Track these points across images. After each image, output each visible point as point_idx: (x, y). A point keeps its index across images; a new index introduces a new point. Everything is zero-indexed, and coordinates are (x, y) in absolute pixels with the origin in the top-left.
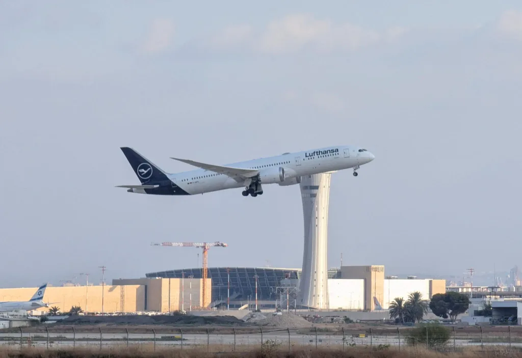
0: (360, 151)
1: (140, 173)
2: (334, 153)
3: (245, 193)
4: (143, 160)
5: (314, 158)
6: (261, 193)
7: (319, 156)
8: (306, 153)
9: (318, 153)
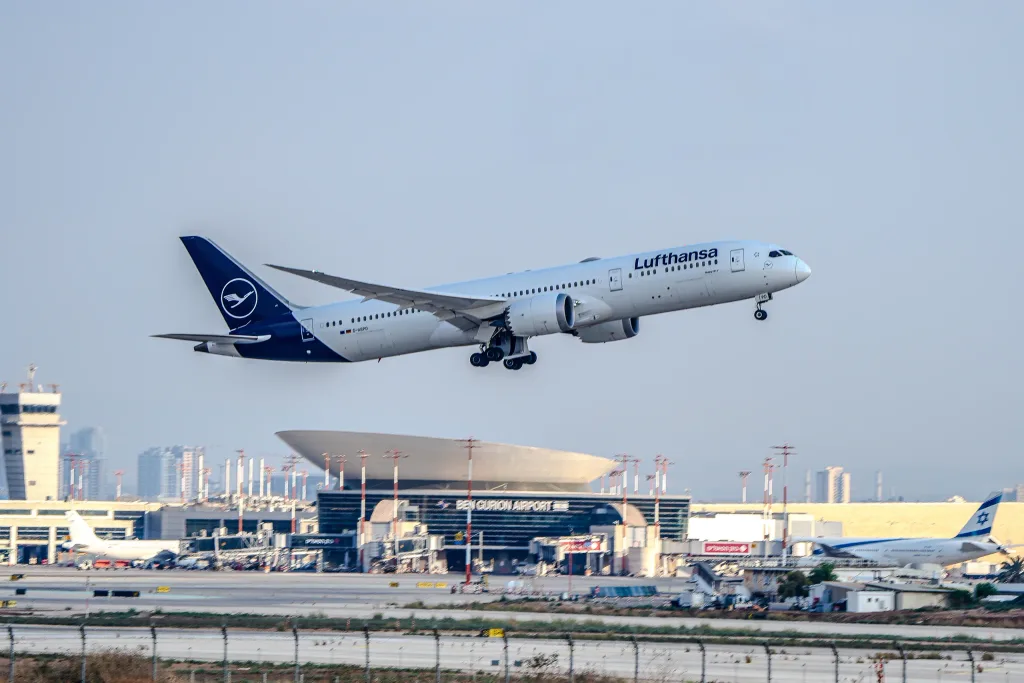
0: (773, 254)
1: (228, 304)
2: (708, 259)
3: (479, 360)
4: (237, 271)
5: (655, 272)
6: (531, 359)
7: (669, 267)
8: (637, 260)
9: (667, 260)
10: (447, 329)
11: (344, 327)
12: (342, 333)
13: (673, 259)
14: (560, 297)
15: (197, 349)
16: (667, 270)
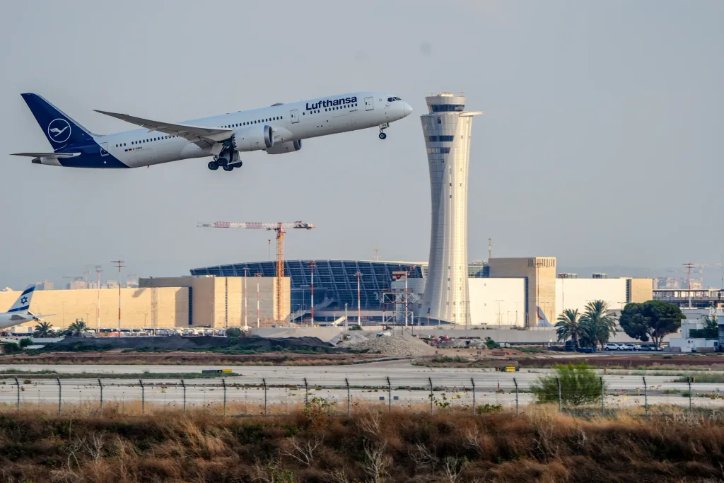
0: (390, 100)
1: (53, 134)
2: (351, 103)
3: (213, 166)
4: (58, 114)
5: (319, 111)
6: (239, 165)
7: (328, 108)
8: (307, 104)
9: (326, 104)
10: (192, 146)
11: (127, 147)
12: (126, 150)
13: (329, 103)
14: (266, 127)
15: (33, 161)
16: (326, 110)
